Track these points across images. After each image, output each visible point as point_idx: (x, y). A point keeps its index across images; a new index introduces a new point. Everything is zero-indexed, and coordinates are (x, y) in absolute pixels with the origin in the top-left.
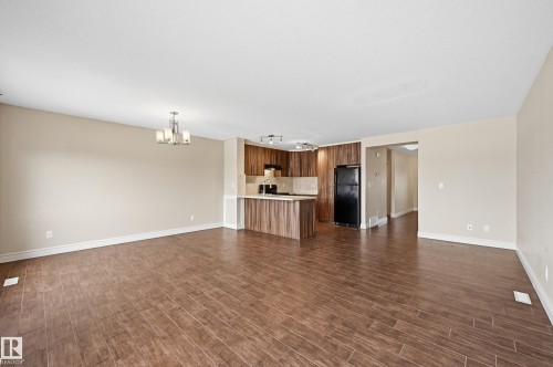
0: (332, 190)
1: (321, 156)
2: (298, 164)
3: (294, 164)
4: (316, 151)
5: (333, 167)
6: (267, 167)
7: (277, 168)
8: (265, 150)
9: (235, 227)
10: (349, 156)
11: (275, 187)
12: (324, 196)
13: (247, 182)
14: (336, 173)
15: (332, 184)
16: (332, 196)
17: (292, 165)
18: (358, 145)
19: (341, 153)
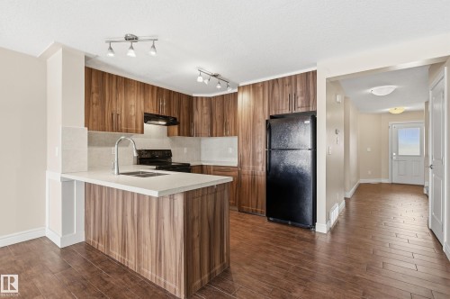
0: (261, 158)
1: (244, 100)
2: (206, 117)
3: (201, 116)
4: (235, 95)
5: (263, 118)
6: (148, 118)
7: (171, 122)
8: (144, 87)
9: (58, 240)
10: (292, 99)
11: (168, 154)
12: (248, 169)
13: (91, 142)
14: (269, 128)
15: (261, 148)
16: (261, 170)
17: (197, 117)
18: (310, 78)
19: (277, 93)
